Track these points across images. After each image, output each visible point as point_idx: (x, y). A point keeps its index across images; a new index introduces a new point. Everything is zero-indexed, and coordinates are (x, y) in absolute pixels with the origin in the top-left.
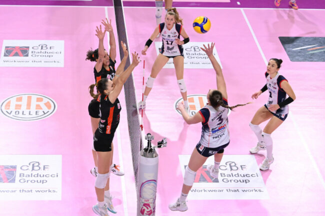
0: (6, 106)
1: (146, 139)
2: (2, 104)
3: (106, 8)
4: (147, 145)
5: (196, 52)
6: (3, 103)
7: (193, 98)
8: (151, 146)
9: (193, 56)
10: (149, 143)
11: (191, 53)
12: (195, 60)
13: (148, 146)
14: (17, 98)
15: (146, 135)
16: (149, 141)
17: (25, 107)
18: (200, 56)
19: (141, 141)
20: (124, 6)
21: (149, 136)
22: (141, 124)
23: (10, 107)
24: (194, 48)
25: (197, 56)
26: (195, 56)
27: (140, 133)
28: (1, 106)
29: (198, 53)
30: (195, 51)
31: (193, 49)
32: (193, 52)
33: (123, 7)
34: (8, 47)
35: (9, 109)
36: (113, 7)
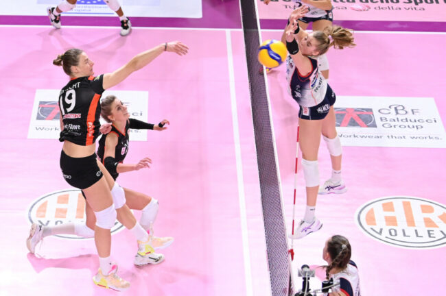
0: (39, 211)
1: (300, 275)
2: (32, 207)
3: (228, 31)
4: (301, 287)
5: (398, 116)
6: (34, 204)
7: (391, 203)
8: (308, 290)
9: (393, 124)
10: (305, 284)
11: (388, 117)
12: (397, 132)
13: (304, 290)
14: (59, 197)
15: (300, 269)
16: (304, 279)
17: (75, 214)
18: (406, 124)
19: (290, 280)
20: (262, 28)
21: (306, 269)
22: (290, 248)
23: (47, 214)
24: (396, 109)
25: (400, 123)
26: (396, 123)
27: (288, 266)
28: (30, 211)
29: (404, 117)
30: (397, 113)
31: (393, 110)
32: (393, 115)
33: (260, 30)
34: (45, 102)
35: (43, 216)
36: (241, 30)
